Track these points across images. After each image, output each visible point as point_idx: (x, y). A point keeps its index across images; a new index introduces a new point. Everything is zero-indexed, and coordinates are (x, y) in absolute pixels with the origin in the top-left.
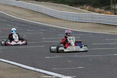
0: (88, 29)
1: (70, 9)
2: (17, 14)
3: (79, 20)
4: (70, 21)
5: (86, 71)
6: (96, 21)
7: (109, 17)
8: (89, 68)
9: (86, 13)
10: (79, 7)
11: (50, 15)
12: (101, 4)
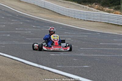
0: (95, 28)
1: (78, 7)
2: (22, 9)
3: (87, 19)
4: (78, 19)
5: (92, 71)
6: (105, 21)
7: (118, 17)
8: (94, 67)
9: (95, 11)
10: (87, 6)
11: (57, 12)
12: (111, 3)
